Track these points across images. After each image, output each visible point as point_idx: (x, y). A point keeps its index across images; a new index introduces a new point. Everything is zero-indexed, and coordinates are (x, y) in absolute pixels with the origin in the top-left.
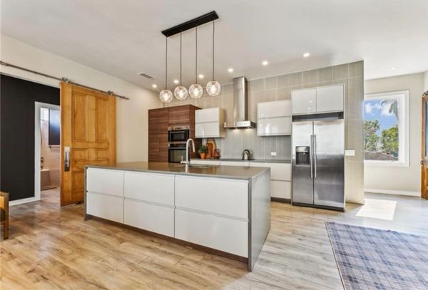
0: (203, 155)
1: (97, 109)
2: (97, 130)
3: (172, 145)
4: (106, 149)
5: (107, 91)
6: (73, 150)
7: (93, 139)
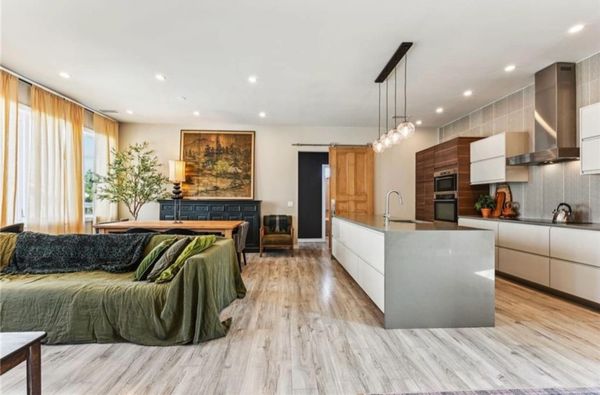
0: (485, 212)
1: (356, 164)
2: (356, 184)
3: (438, 197)
4: (364, 202)
5: (365, 144)
6: (337, 202)
7: (352, 191)
